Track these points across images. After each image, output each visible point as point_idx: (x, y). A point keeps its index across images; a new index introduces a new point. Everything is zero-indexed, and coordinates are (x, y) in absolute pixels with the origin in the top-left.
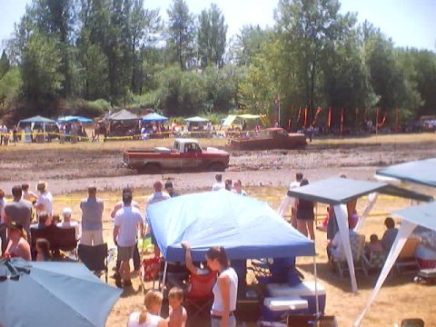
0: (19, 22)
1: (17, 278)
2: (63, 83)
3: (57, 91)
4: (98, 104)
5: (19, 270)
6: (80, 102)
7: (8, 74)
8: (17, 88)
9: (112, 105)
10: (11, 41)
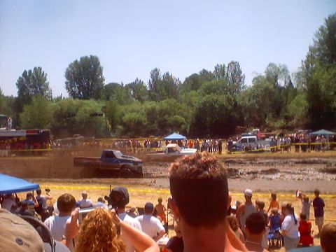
0: (305, 59)
7: (296, 97)
8: (304, 108)
10: (298, 74)
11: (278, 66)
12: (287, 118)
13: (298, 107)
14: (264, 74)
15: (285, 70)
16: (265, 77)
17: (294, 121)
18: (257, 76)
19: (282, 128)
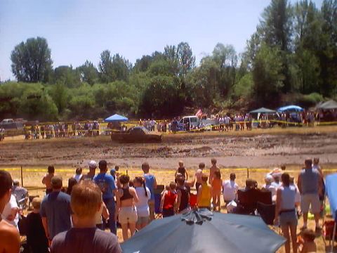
0: (250, 38)
1: (200, 223)
2: (284, 82)
3: (279, 88)
4: (312, 97)
5: (203, 217)
6: (298, 96)
7: (244, 78)
8: (249, 87)
9: (324, 97)
10: (244, 54)
11: (225, 46)
12: (235, 98)
13: (245, 87)
14: (211, 55)
15: (231, 51)
16: (213, 58)
17: (241, 101)
18: (205, 57)
19: (229, 108)
